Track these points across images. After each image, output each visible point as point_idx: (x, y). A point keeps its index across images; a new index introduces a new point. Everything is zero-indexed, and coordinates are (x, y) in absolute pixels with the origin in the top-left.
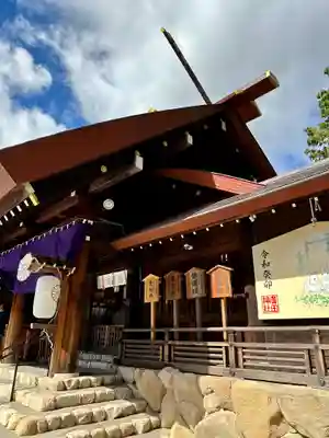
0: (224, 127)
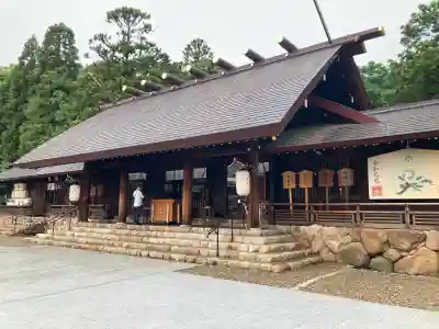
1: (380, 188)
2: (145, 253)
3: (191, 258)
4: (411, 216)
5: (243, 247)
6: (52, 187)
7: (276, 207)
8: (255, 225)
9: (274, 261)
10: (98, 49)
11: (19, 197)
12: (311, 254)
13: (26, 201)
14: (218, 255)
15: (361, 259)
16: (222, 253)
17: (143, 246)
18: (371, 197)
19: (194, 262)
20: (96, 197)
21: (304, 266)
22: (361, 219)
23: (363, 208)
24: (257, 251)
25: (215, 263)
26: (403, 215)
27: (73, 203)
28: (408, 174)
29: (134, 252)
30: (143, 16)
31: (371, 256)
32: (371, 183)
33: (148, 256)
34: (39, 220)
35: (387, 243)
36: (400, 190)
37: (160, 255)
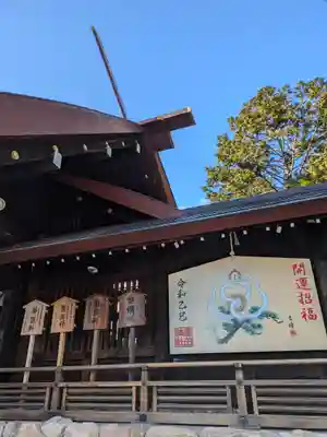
0: (138, 150)
1: (189, 331)
4: (248, 390)
18: (174, 350)
22: (150, 406)
26: (233, 389)
28: (236, 303)
32: (175, 323)
36: (223, 333)
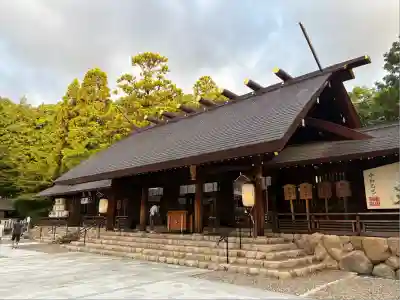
1: (377, 199)
2: (162, 259)
3: (204, 264)
5: (251, 254)
6: (85, 201)
7: (280, 217)
8: (261, 233)
9: (281, 268)
10: (124, 88)
11: (59, 210)
12: (315, 261)
13: (65, 214)
14: (228, 262)
15: (364, 266)
16: (231, 260)
17: (160, 252)
18: (369, 207)
19: (206, 267)
20: (121, 209)
21: (309, 273)
22: (361, 227)
23: (362, 217)
24: (264, 258)
25: (226, 269)
27: (102, 214)
29: (152, 257)
30: (161, 60)
31: (375, 263)
32: (369, 194)
33: (165, 262)
34: (73, 230)
35: (389, 251)
36: (397, 200)
37: (175, 260)
